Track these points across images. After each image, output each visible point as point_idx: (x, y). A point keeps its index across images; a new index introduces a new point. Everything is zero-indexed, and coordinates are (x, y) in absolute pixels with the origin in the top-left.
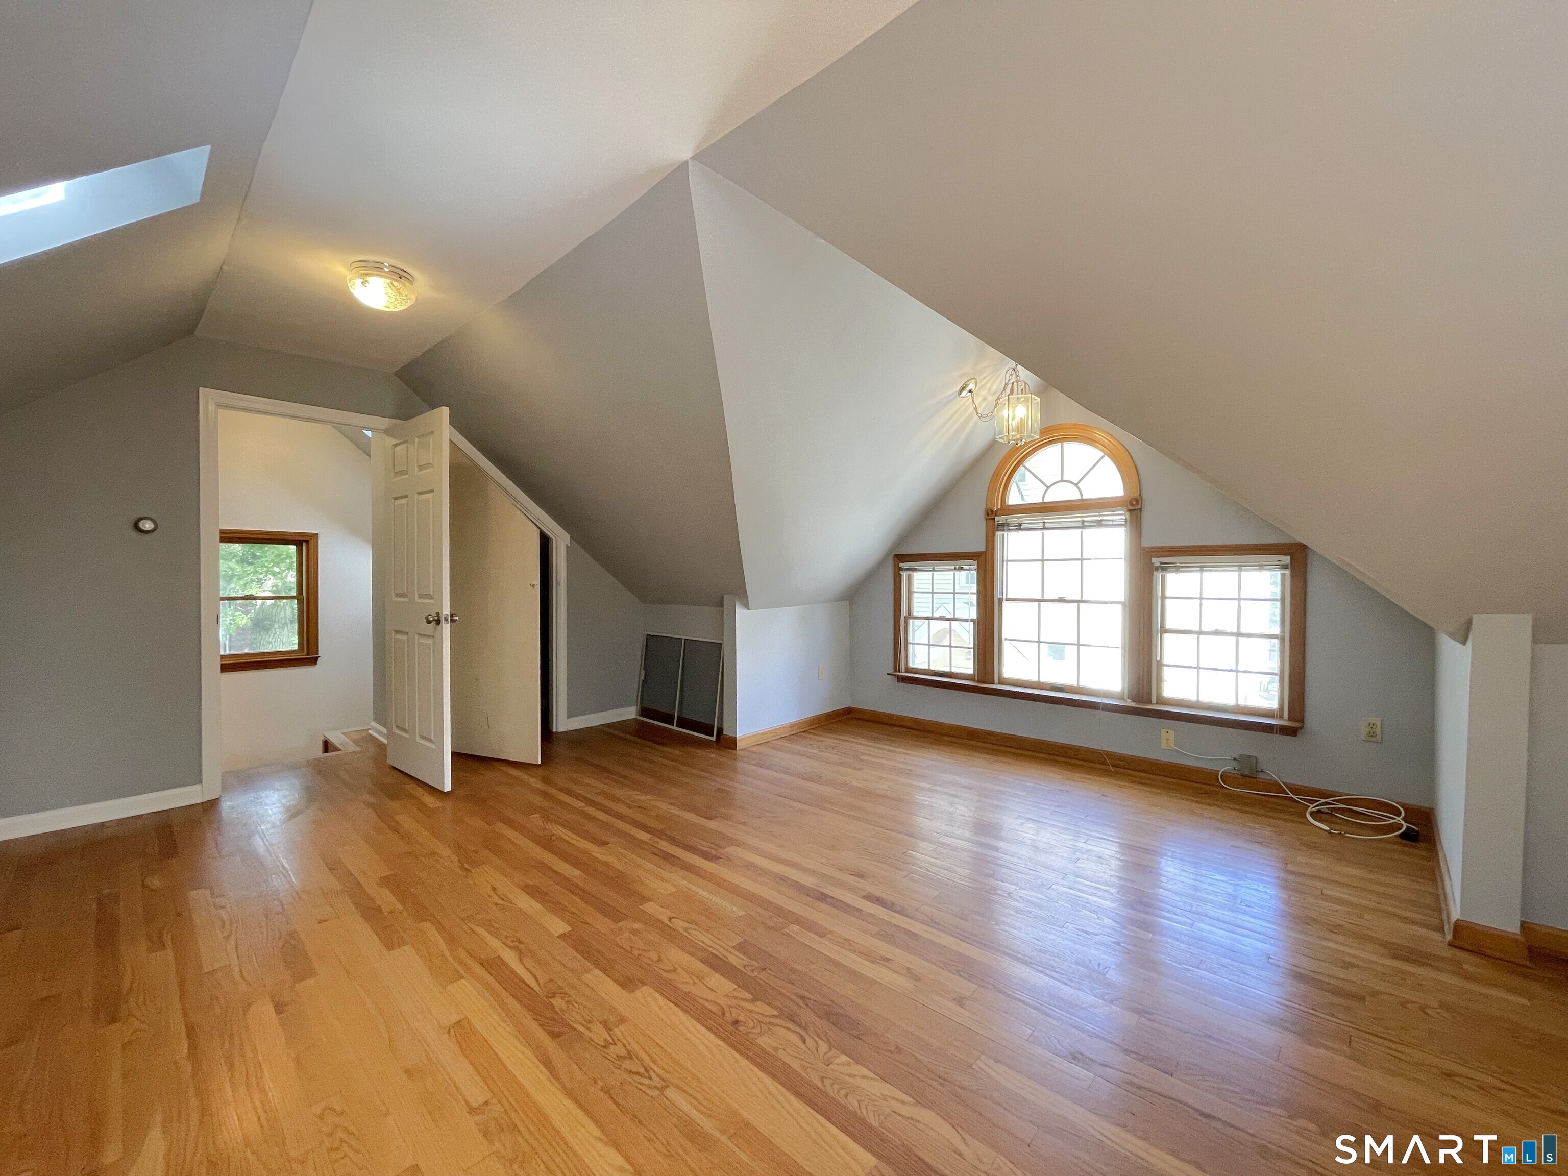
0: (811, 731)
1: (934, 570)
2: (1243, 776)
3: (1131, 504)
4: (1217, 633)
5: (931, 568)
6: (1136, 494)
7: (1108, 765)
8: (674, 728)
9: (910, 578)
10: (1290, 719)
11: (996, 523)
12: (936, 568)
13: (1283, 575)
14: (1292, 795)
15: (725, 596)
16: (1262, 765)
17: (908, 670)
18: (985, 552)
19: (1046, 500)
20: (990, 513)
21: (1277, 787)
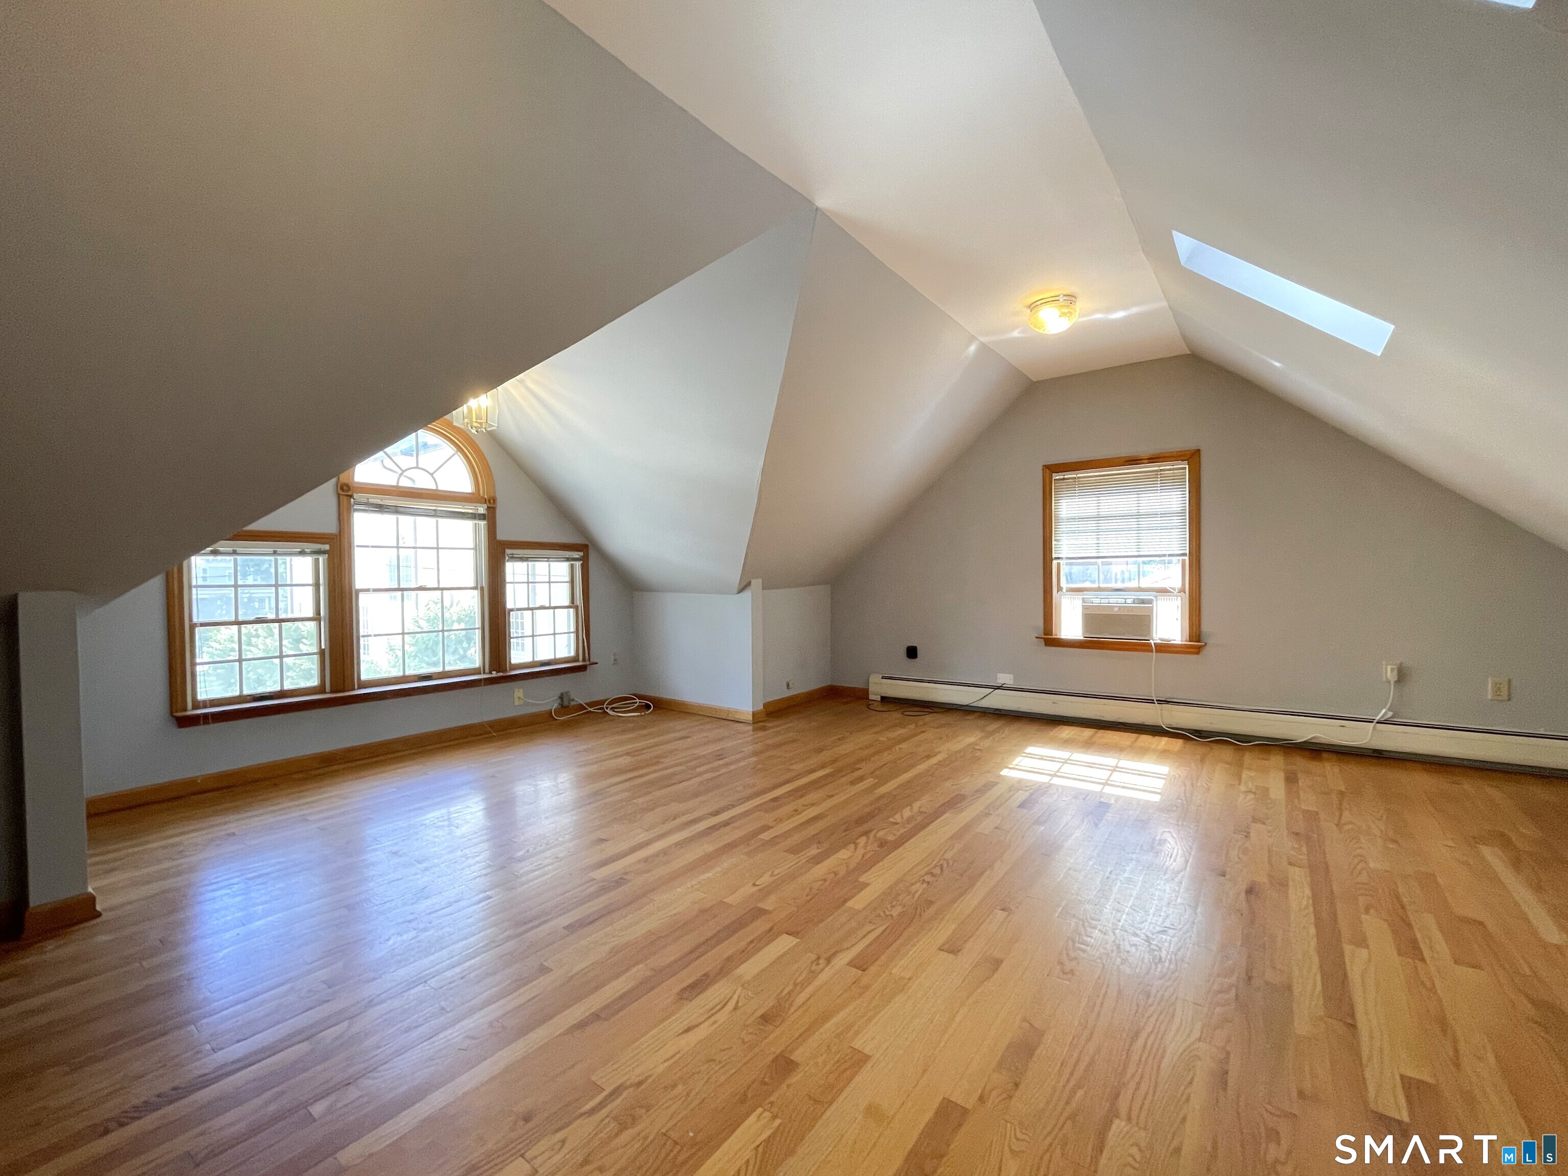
1: (235, 553)
2: (564, 707)
3: (487, 502)
6: (490, 494)
7: (490, 732)
10: (584, 660)
11: (351, 501)
13: (573, 566)
14: (590, 709)
16: (572, 696)
17: (197, 705)
18: (340, 534)
20: (346, 488)
21: (581, 707)
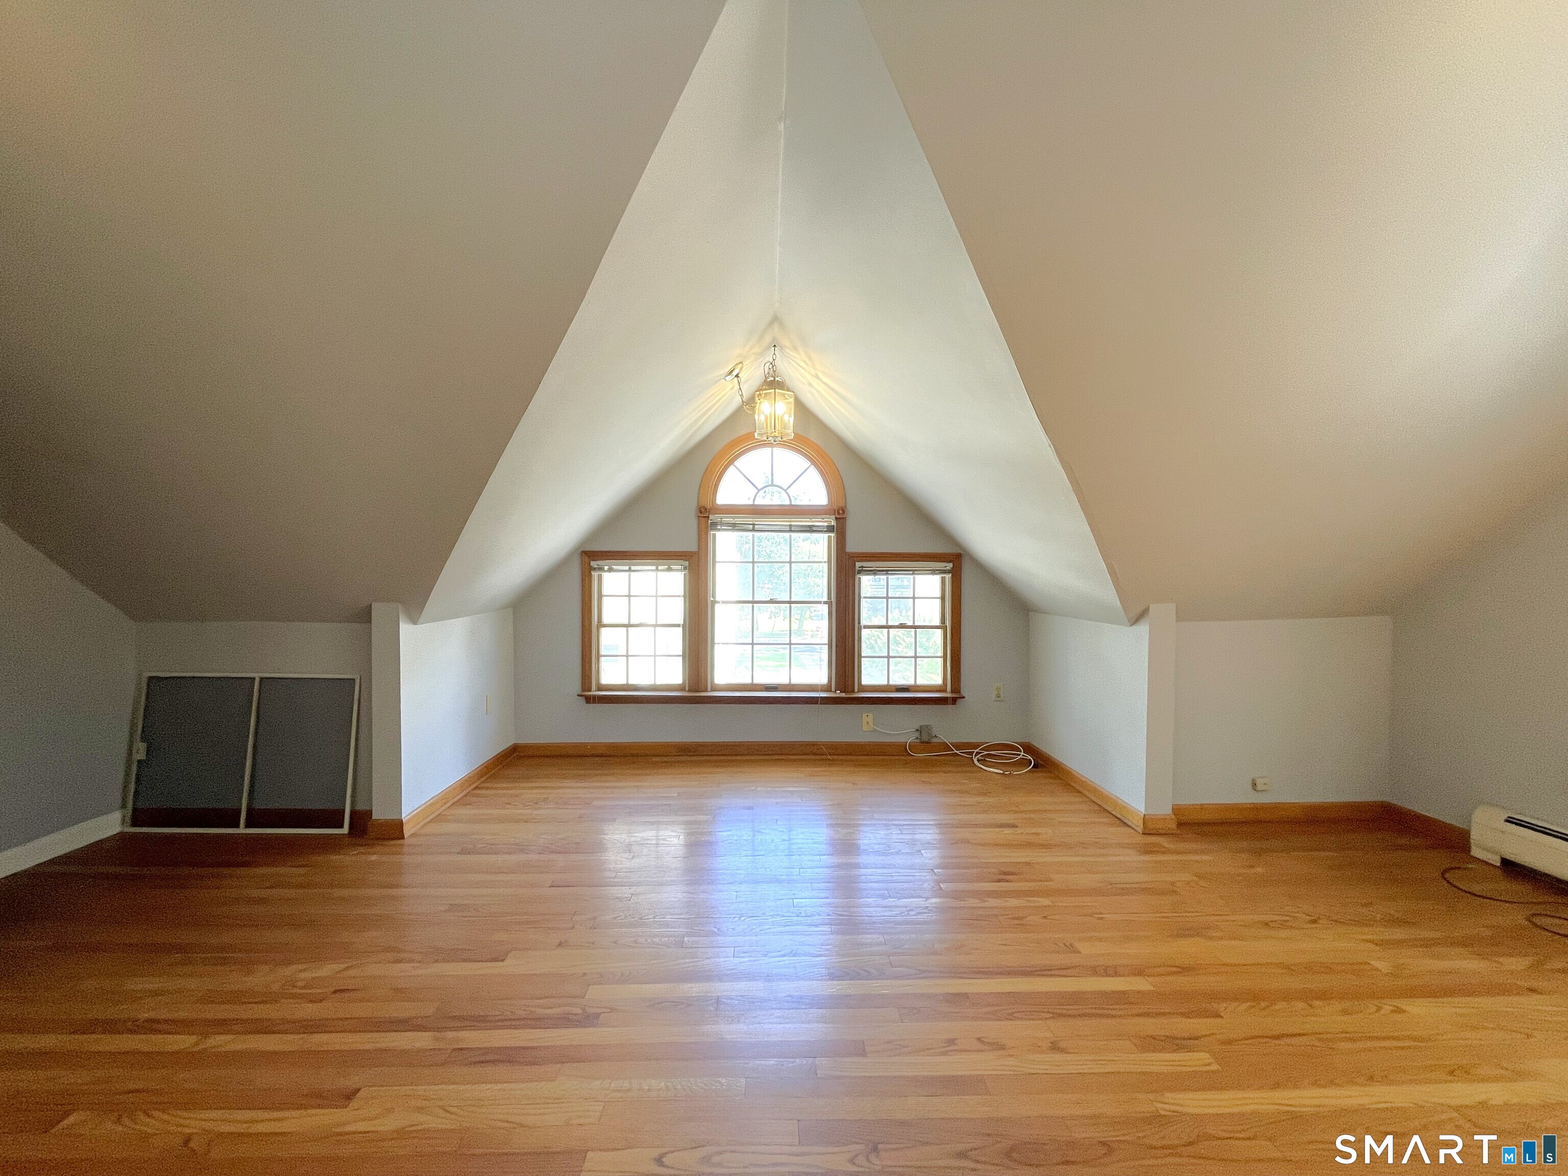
0: (483, 785)
1: (630, 570)
2: (923, 743)
3: (839, 513)
4: (902, 626)
5: (627, 568)
6: (841, 504)
7: (826, 755)
8: (242, 830)
9: (600, 578)
10: (952, 692)
11: (710, 521)
12: (633, 568)
13: (943, 580)
14: (956, 751)
15: (373, 604)
16: (935, 732)
17: (601, 688)
18: (698, 552)
19: (756, 503)
20: (703, 510)
21: (946, 747)
